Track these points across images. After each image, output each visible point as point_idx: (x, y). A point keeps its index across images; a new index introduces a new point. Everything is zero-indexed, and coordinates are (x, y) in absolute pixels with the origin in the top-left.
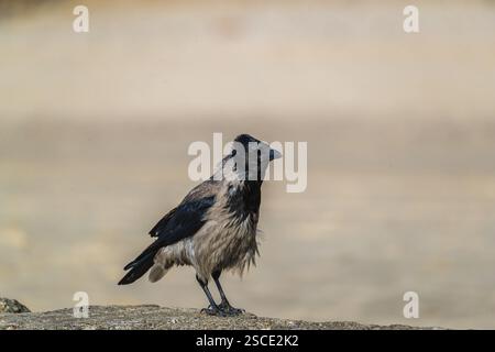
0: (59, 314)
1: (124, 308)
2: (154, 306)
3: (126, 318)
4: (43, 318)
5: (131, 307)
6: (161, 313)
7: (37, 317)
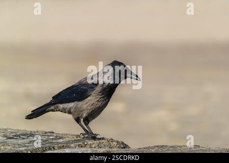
0: (145, 150)
1: (181, 147)
2: (197, 146)
5: (184, 146)
6: (201, 150)
7: (134, 151)
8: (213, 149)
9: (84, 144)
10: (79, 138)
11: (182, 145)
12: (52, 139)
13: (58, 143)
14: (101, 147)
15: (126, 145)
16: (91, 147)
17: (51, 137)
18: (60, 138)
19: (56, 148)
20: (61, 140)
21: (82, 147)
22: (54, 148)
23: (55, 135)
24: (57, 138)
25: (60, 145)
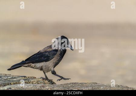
0: (65, 85)
1: (86, 84)
2: (95, 83)
3: (87, 87)
4: (60, 86)
5: (88, 83)
6: (98, 85)
7: (58, 86)
8: (105, 85)
9: (29, 81)
10: (26, 78)
11: (87, 82)
12: (10, 78)
13: (13, 81)
14: (39, 84)
15: (53, 82)
16: (33, 84)
17: (9, 78)
18: (15, 78)
19: (12, 84)
20: (15, 79)
21: (27, 83)
22: (11, 84)
23: (11, 76)
24: (12, 78)
25: (14, 82)
